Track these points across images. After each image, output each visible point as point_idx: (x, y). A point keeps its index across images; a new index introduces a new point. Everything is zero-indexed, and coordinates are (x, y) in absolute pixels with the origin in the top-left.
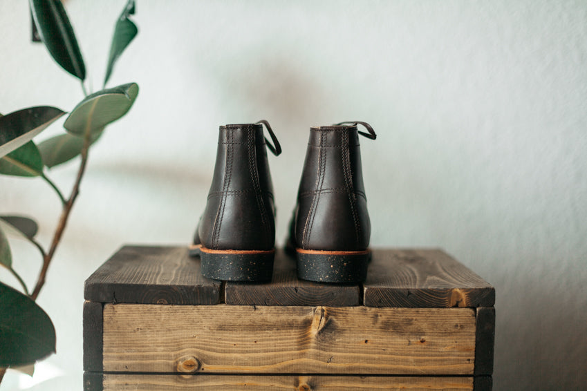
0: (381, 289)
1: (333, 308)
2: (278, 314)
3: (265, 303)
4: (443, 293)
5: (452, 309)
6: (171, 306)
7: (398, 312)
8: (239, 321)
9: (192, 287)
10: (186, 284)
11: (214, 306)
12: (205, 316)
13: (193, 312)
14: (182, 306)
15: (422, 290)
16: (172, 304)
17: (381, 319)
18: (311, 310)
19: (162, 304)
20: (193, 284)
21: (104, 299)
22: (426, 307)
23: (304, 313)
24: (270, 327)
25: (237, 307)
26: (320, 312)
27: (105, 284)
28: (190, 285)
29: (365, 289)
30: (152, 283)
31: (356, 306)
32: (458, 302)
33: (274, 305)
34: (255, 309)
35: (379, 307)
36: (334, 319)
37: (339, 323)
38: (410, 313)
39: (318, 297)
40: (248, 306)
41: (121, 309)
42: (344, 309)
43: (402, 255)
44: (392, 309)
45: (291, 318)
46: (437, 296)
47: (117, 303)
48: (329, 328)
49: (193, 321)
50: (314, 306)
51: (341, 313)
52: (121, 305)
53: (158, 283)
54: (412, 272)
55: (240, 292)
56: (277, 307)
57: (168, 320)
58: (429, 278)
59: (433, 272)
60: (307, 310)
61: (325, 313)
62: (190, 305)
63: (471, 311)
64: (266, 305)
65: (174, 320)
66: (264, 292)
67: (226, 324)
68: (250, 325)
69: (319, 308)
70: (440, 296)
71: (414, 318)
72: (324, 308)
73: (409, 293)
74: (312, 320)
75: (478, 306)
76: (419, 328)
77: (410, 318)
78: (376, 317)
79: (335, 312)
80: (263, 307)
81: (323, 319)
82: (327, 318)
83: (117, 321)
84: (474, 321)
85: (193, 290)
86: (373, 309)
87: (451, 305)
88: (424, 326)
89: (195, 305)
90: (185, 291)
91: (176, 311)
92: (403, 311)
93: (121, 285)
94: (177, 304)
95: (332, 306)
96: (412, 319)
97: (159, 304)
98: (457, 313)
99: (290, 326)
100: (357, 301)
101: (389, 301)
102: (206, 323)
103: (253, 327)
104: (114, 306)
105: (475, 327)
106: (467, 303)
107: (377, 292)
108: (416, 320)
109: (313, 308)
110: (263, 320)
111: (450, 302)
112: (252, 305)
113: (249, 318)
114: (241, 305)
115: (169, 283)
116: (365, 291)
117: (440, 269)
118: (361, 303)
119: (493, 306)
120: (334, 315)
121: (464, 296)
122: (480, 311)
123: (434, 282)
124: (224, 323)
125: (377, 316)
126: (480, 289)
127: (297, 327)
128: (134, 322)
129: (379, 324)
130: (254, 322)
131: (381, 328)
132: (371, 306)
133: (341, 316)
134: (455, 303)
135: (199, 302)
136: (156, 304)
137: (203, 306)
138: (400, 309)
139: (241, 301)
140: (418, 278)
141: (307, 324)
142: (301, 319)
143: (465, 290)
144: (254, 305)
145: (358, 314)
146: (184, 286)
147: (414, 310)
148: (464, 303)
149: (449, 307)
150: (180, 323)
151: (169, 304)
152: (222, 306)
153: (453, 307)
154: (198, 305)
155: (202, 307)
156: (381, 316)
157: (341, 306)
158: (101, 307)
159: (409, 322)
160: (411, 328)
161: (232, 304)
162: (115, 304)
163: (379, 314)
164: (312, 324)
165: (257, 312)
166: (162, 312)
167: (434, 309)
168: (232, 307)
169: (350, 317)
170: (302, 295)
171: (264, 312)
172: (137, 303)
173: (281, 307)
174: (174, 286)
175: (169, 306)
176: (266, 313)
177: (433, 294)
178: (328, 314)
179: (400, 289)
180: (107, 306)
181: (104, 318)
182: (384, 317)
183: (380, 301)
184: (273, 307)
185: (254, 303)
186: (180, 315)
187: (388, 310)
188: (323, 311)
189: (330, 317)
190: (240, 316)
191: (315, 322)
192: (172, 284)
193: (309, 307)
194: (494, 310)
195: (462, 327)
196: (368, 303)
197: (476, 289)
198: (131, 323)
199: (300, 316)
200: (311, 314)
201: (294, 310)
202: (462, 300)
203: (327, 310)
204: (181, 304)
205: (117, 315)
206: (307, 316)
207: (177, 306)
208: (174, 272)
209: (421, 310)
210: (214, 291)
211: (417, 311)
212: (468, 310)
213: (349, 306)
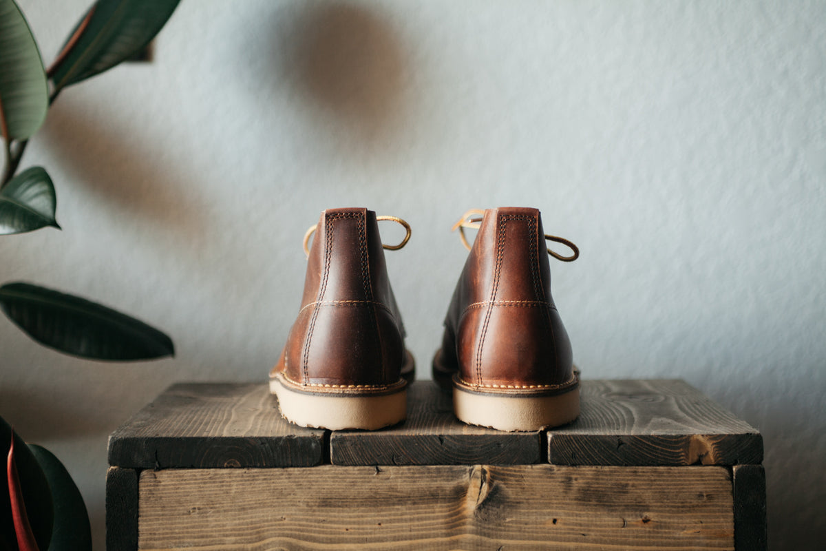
0: (575, 437)
1: (500, 468)
2: (413, 479)
3: (393, 461)
4: (676, 442)
5: (692, 468)
7: (604, 473)
8: (353, 492)
9: (279, 439)
10: (270, 435)
11: (313, 468)
12: (299, 486)
13: (281, 478)
14: (263, 470)
15: (641, 436)
16: (248, 467)
17: (578, 484)
18: (464, 471)
19: (231, 467)
20: (280, 435)
21: (141, 463)
22: (649, 465)
23: (455, 475)
24: (402, 500)
25: (351, 468)
26: (479, 474)
27: (142, 439)
28: (276, 435)
29: (550, 436)
30: (216, 435)
31: (535, 463)
32: (700, 457)
33: (407, 464)
34: (378, 471)
35: (573, 465)
36: (503, 486)
37: (510, 492)
38: (623, 474)
39: (475, 450)
40: (367, 467)
41: (167, 478)
42: (516, 468)
43: (615, 389)
44: (594, 468)
45: (435, 484)
46: (666, 447)
47: (160, 468)
48: (493, 499)
49: (281, 493)
50: (470, 464)
51: (513, 476)
52: (168, 472)
53: (225, 434)
54: (629, 412)
55: (354, 444)
56: (411, 467)
57: (241, 493)
58: (655, 420)
59: (663, 411)
60: (459, 472)
61: (488, 476)
62: (276, 467)
63: (724, 470)
64: (395, 465)
65: (251, 492)
66: (390, 445)
67: (334, 496)
68: (371, 497)
69: (478, 467)
70: (669, 447)
71: (631, 483)
72: (486, 467)
73: (621, 443)
74: (467, 488)
75: (735, 464)
76: (639, 500)
77: (623, 482)
78: (568, 481)
79: (503, 474)
80: (391, 468)
81: (485, 486)
82: (490, 485)
83: (161, 498)
84: (730, 487)
85: (281, 443)
86: (564, 469)
87: (690, 462)
88: (648, 496)
89: (283, 467)
90: (267, 445)
91: (254, 478)
92: (611, 472)
93: (166, 439)
94: (255, 467)
95: (498, 465)
96: (627, 485)
97: (227, 468)
98: (701, 474)
99: (433, 497)
100: (537, 456)
101: (589, 456)
102: (302, 496)
103: (375, 501)
104: (158, 474)
105: (731, 498)
106: (716, 458)
107: (568, 440)
108: (633, 486)
109: (468, 468)
110: (391, 489)
111: (687, 455)
112: (373, 465)
113: (367, 486)
114: (356, 465)
115: (242, 434)
116: (549, 440)
117: (676, 408)
118: (544, 460)
119: (760, 463)
120: (502, 480)
121: (710, 447)
122: (738, 471)
123: (662, 426)
124: (329, 496)
125: (570, 479)
126: (737, 436)
127: (444, 500)
128: (188, 498)
129: (573, 493)
130: (376, 493)
131: (576, 499)
132: (559, 463)
133: (513, 481)
134: (696, 458)
135: (290, 463)
136: (224, 468)
137: (296, 469)
138: (606, 468)
139: (356, 459)
140: (636, 420)
141: (460, 493)
142: (450, 485)
143: (712, 437)
144: (376, 465)
145: (540, 477)
146: (267, 438)
147: (628, 469)
148: (711, 457)
149: (686, 465)
150: (261, 497)
151: (243, 467)
152: (327, 468)
153: (694, 464)
154: (288, 467)
155: (295, 471)
156: (576, 479)
157: (512, 464)
158: (136, 477)
159: (622, 489)
160: (627, 499)
161: (342, 464)
162: (159, 469)
163: (574, 476)
164: (468, 494)
165: (381, 476)
166: (232, 480)
167: (661, 469)
168: (341, 469)
169: (527, 483)
170: (449, 447)
171: (393, 476)
172: (192, 467)
173: (419, 467)
174: (251, 438)
175: (244, 470)
176: (397, 478)
177: (659, 444)
178: (493, 478)
179: (606, 436)
180: (144, 473)
181: (141, 493)
182: (580, 481)
183: (573, 456)
184: (405, 467)
185: (375, 460)
186: (260, 484)
187: (588, 470)
188: (484, 472)
189: (496, 482)
190: (354, 483)
191: (472, 491)
192: (248, 436)
193: (462, 467)
194: (762, 471)
195: (710, 497)
196: (555, 459)
197: (729, 435)
198: (183, 499)
199: (448, 480)
200: (465, 478)
201: (438, 471)
202: (707, 453)
203: (491, 471)
204: (261, 467)
205: (161, 488)
206: (460, 480)
207: (256, 470)
208: (252, 418)
209: (640, 469)
210: (314, 444)
211: (635, 472)
212: (718, 468)
213: (526, 463)
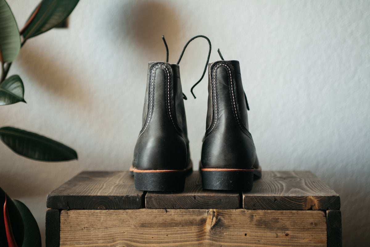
0: (255, 197)
1: (221, 211)
2: (182, 215)
3: (173, 207)
4: (301, 200)
5: (308, 211)
6: (107, 210)
7: (268, 213)
8: (155, 221)
9: (122, 197)
10: (118, 195)
11: (137, 210)
12: (131, 217)
13: (123, 214)
15: (285, 197)
16: (109, 209)
17: (256, 218)
18: (205, 212)
19: (101, 209)
20: (123, 195)
21: (61, 207)
22: (288, 210)
23: (201, 214)
24: (177, 224)
25: (154, 210)
26: (212, 213)
27: (61, 196)
28: (121, 195)
29: (244, 196)
30: (95, 195)
31: (237, 208)
32: (312, 206)
33: (180, 208)
34: (166, 211)
35: (254, 209)
36: (222, 218)
37: (226, 221)
38: (277, 214)
39: (210, 202)
40: (162, 210)
41: (73, 214)
42: (229, 211)
43: (278, 175)
44: (263, 211)
45: (191, 218)
46: (296, 202)
48: (218, 224)
49: (123, 221)
50: (208, 209)
51: (227, 214)
52: (73, 211)
53: (99, 194)
54: (282, 186)
55: (156, 199)
56: (181, 210)
57: (106, 221)
58: (293, 189)
59: (298, 185)
60: (203, 212)
61: (215, 214)
62: (121, 209)
63: (323, 213)
64: (174, 209)
65: (110, 220)
66: (172, 200)
67: (147, 222)
68: (163, 223)
69: (211, 210)
70: (298, 202)
71: (280, 218)
72: (215, 210)
73: (276, 200)
74: (206, 219)
75: (328, 209)
76: (284, 225)
77: (277, 217)
78: (252, 216)
79: (223, 213)
80: (172, 210)
81: (215, 219)
82: (217, 218)
83: (70, 222)
84: (325, 220)
85: (123, 199)
86: (250, 211)
87: (307, 208)
88: (288, 224)
89: (124, 209)
90: (117, 199)
91: (111, 214)
92: (271, 213)
93: (72, 196)
94: (112, 209)
95: (220, 209)
96: (278, 219)
97: (99, 209)
98: (312, 214)
99: (191, 223)
100: (238, 206)
101: (261, 205)
102: (132, 222)
103: (165, 225)
104: (68, 212)
105: (326, 225)
106: (319, 207)
107: (252, 198)
108: (281, 219)
109: (207, 210)
110: (172, 219)
111: (306, 206)
112: (164, 209)
113: (161, 218)
114: (156, 209)
115: (106, 195)
116: (243, 198)
117: (304, 184)
118: (241, 207)
119: (339, 209)
120: (222, 216)
121: (316, 202)
122: (329, 213)
123: (295, 192)
124: (145, 222)
125: (253, 216)
126: (328, 197)
127: (196, 224)
128: (82, 223)
129: (254, 222)
130: (166, 221)
131: (256, 225)
132: (248, 209)
133: (227, 216)
134: (310, 207)
135: (127, 207)
136: (98, 209)
137: (130, 210)
138: (269, 211)
139: (157, 206)
140: (284, 189)
141: (203, 221)
142: (199, 218)
143: (317, 197)
144: (166, 209)
145: (239, 215)
146: (117, 196)
147: (279, 211)
148: (317, 206)
149: (305, 210)
150: (114, 223)
151: (106, 209)
152: (144, 210)
153: (309, 210)
154: (126, 209)
156: (255, 216)
157: (227, 209)
158: (59, 213)
159: (276, 220)
160: (278, 225)
161: (150, 208)
162: (69, 210)
163: (254, 215)
164: (207, 222)
165: (168, 213)
166: (101, 214)
167: (294, 211)
168: (150, 210)
169: (233, 217)
170: (198, 201)
171: (173, 214)
172: (84, 209)
173: (184, 210)
174: (110, 196)
176: (175, 214)
177: (293, 200)
178: (218, 215)
179: (269, 197)
180: (62, 211)
181: (61, 220)
182: (258, 217)
183: (254, 205)
184: (178, 210)
185: (165, 206)
186: (114, 217)
187: (261, 212)
188: (214, 212)
189: (219, 217)
190: (156, 217)
191: (209, 221)
192: (109, 195)
193: (204, 210)
194: (340, 213)
195: (316, 224)
196: (246, 207)
197: (325, 197)
198: (79, 223)
199: (198, 216)
200: (206, 215)
201: (194, 212)
202: (315, 205)
203: (217, 212)
204: (114, 209)
205: (70, 218)
206: (203, 216)
207: (112, 211)
208: (112, 187)
209: (284, 211)
210: (138, 199)
211: (282, 213)
212: (320, 211)
213: (232, 209)
